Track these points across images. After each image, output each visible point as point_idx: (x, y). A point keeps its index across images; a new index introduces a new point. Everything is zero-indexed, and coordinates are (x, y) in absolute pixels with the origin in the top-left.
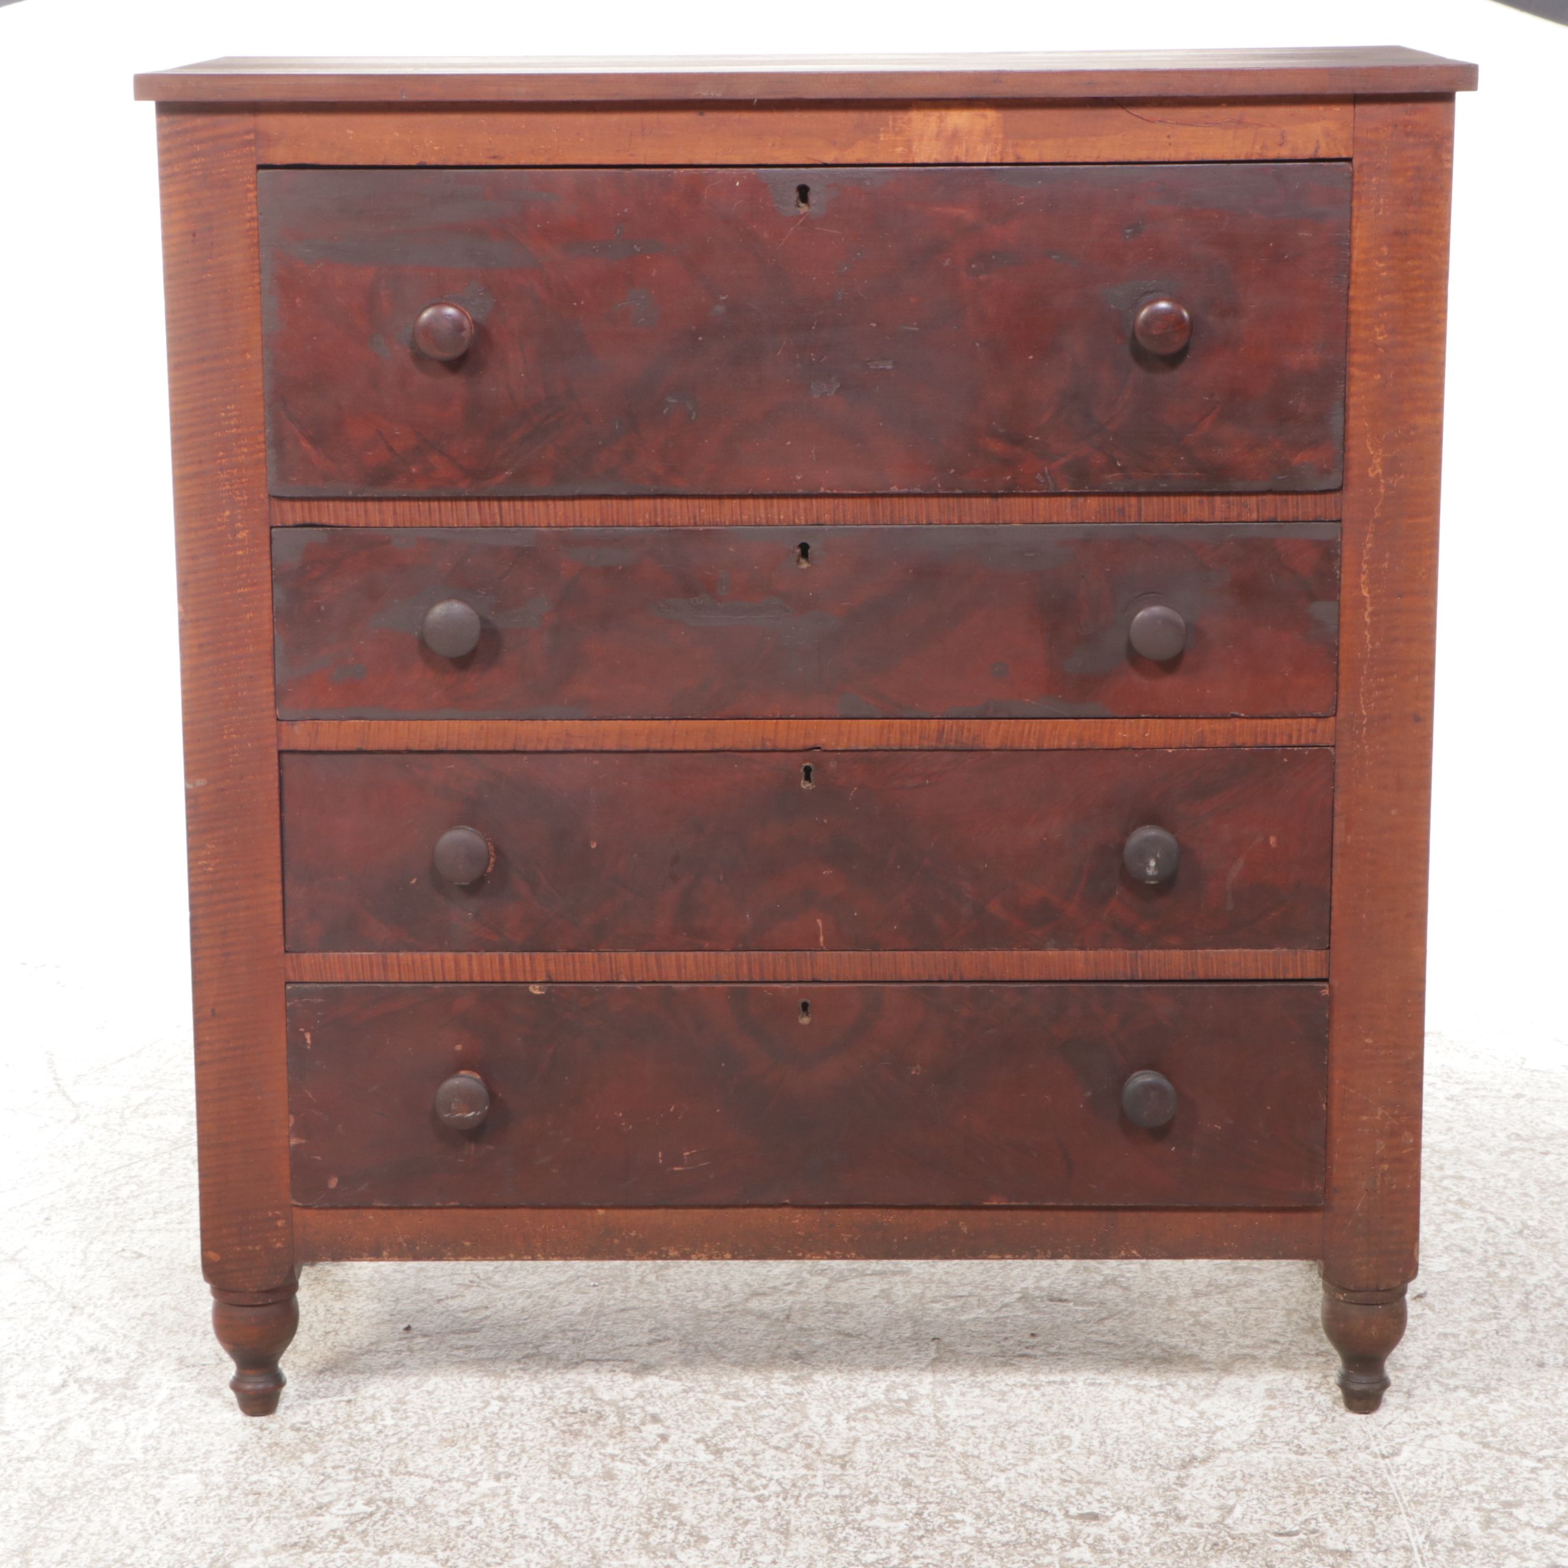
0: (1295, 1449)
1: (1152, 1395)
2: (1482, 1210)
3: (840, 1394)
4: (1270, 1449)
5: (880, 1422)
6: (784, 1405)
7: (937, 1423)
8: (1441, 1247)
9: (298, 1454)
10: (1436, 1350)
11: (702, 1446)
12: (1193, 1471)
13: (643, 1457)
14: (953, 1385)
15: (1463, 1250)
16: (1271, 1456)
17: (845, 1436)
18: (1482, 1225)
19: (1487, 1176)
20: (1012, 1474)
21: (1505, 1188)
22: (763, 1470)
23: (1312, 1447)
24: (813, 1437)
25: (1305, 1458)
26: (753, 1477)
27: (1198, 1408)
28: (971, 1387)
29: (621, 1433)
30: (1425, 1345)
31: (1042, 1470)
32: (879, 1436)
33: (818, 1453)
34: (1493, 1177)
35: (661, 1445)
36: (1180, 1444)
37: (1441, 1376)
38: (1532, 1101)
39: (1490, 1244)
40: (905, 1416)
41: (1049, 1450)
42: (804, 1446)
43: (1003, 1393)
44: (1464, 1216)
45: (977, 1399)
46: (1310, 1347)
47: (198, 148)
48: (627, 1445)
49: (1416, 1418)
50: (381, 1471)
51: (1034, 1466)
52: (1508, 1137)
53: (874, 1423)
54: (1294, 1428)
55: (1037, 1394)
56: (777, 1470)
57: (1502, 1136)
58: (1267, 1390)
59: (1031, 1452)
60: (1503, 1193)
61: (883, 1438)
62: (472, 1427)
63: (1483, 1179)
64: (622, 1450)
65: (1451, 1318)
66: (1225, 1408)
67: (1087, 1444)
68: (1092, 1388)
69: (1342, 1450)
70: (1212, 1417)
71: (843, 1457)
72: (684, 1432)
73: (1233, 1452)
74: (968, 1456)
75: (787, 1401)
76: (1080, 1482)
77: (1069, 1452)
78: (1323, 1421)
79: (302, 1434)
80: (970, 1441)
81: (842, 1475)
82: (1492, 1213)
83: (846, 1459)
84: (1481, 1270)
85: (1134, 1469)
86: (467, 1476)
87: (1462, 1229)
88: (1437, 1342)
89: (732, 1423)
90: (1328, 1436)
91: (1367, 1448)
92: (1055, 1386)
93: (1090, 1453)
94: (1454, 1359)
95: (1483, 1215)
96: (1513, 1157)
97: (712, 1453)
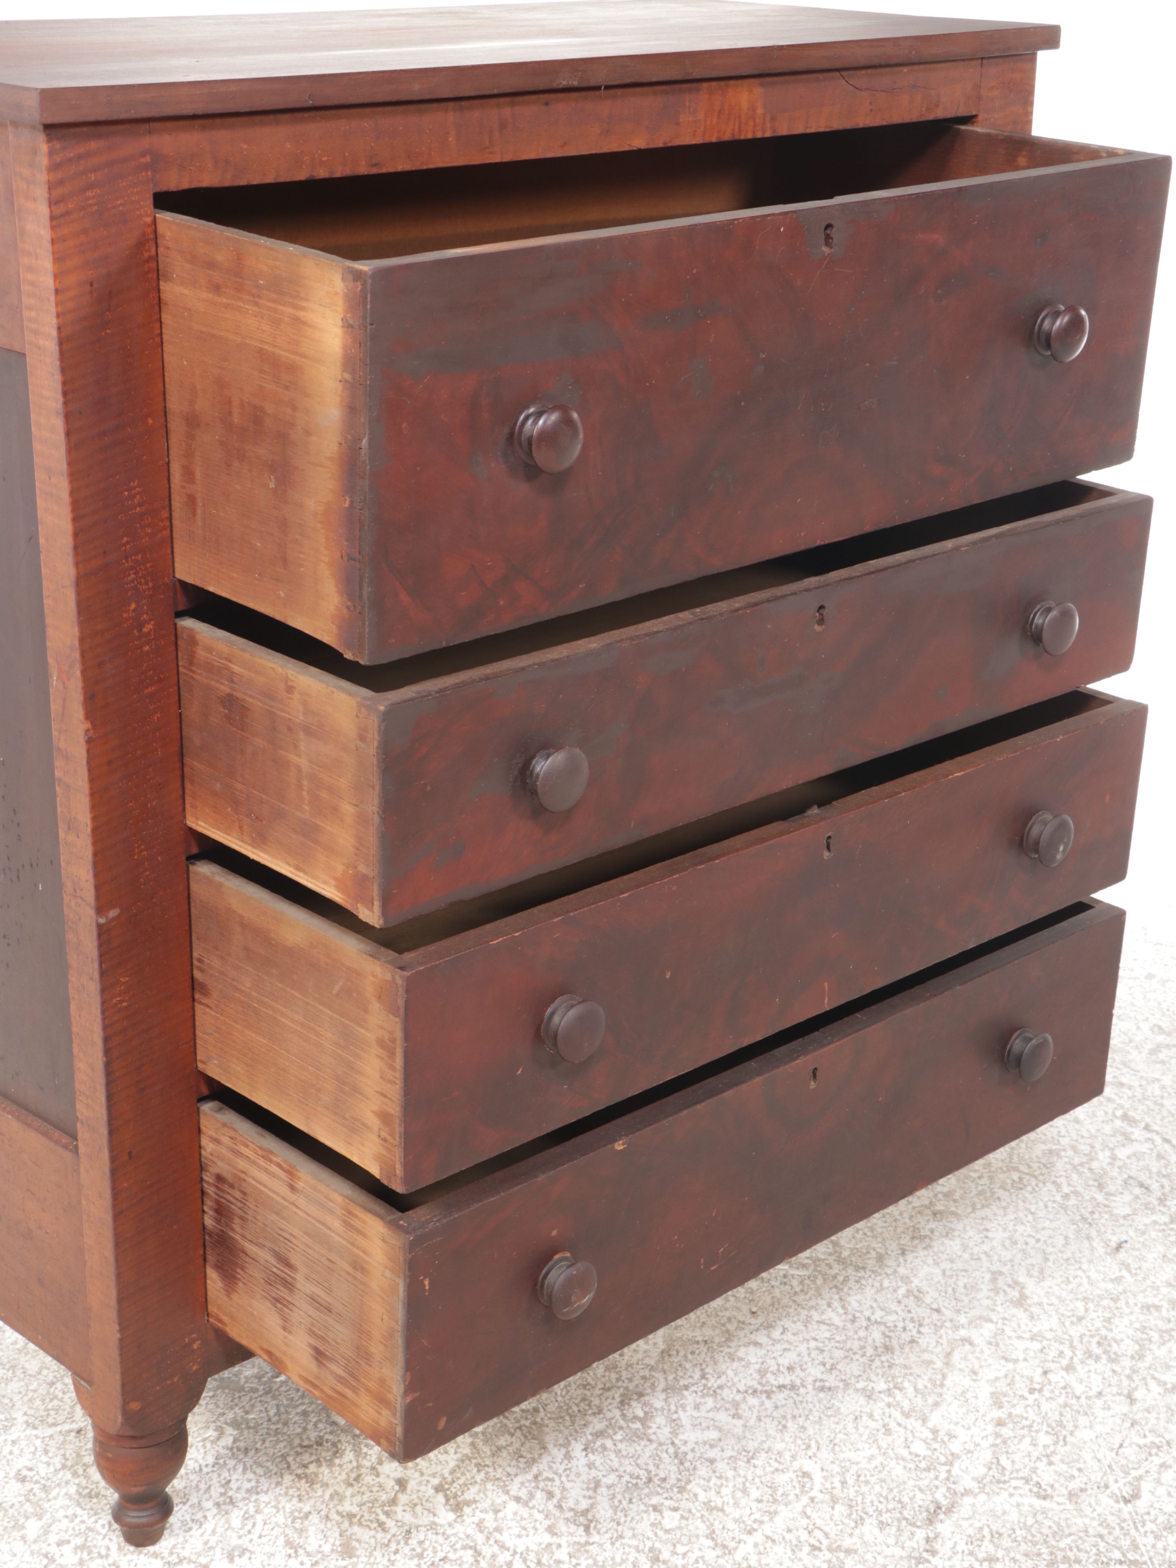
0: (1035, 1489)
1: (882, 1404)
2: (1147, 1128)
3: (575, 1409)
4: (1011, 1490)
5: (618, 1452)
6: (520, 1428)
7: (676, 1455)
8: (1119, 1181)
9: (22, 1520)
10: (1143, 1329)
11: (441, 1498)
12: (940, 1527)
13: (383, 1518)
14: (685, 1393)
15: (1141, 1185)
16: (1014, 1500)
17: (584, 1477)
18: (1151, 1149)
19: (1144, 1083)
20: (758, 1537)
21: (1162, 1097)
22: (505, 1538)
23: (1052, 1486)
24: (552, 1480)
25: (1047, 1504)
26: (496, 1548)
27: (930, 1424)
28: (703, 1396)
29: (357, 1478)
30: (1131, 1323)
31: (789, 1531)
32: (620, 1477)
33: (559, 1507)
34: (1148, 1083)
35: (400, 1495)
36: (920, 1483)
37: (1156, 1370)
38: (1164, 982)
39: (1164, 1176)
40: (643, 1443)
41: (792, 1497)
42: (545, 1496)
43: (736, 1405)
44: (1133, 1137)
45: (711, 1415)
46: (1023, 1327)
47: (93, 177)
48: (365, 1498)
49: (1145, 1436)
50: (108, 1549)
51: (780, 1522)
52: (1152, 1029)
53: (612, 1456)
54: (1029, 1455)
55: (768, 1404)
56: (520, 1536)
57: (1145, 1027)
58: (992, 1394)
59: (775, 1501)
60: (1162, 1105)
61: (624, 1480)
62: (205, 1470)
63: (1141, 1086)
64: (360, 1505)
65: (1149, 1282)
66: (957, 1424)
67: (828, 1485)
68: (822, 1395)
69: (1082, 1490)
70: (946, 1439)
71: (585, 1513)
72: (422, 1474)
73: (975, 1495)
74: (712, 1509)
75: (523, 1422)
76: (830, 1550)
77: (812, 1499)
78: (1056, 1443)
79: (28, 1486)
80: (712, 1484)
81: (587, 1543)
82: (1158, 1133)
83: (590, 1517)
84: (1163, 1213)
85: (882, 1525)
86: (199, 1555)
87: (1134, 1154)
88: (1142, 1318)
89: (470, 1459)
90: (1064, 1467)
91: (1107, 1487)
92: (787, 1392)
93: (834, 1500)
94: (1163, 1344)
95: (1149, 1135)
96: (1162, 1056)
97: (452, 1510)
